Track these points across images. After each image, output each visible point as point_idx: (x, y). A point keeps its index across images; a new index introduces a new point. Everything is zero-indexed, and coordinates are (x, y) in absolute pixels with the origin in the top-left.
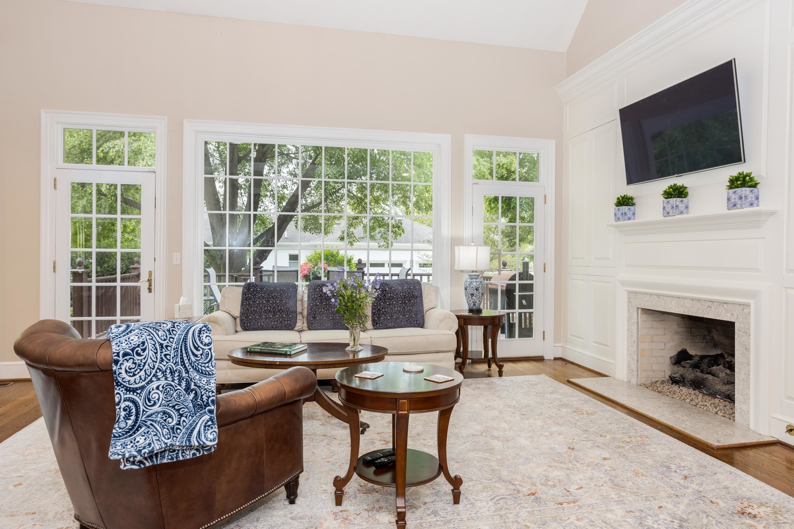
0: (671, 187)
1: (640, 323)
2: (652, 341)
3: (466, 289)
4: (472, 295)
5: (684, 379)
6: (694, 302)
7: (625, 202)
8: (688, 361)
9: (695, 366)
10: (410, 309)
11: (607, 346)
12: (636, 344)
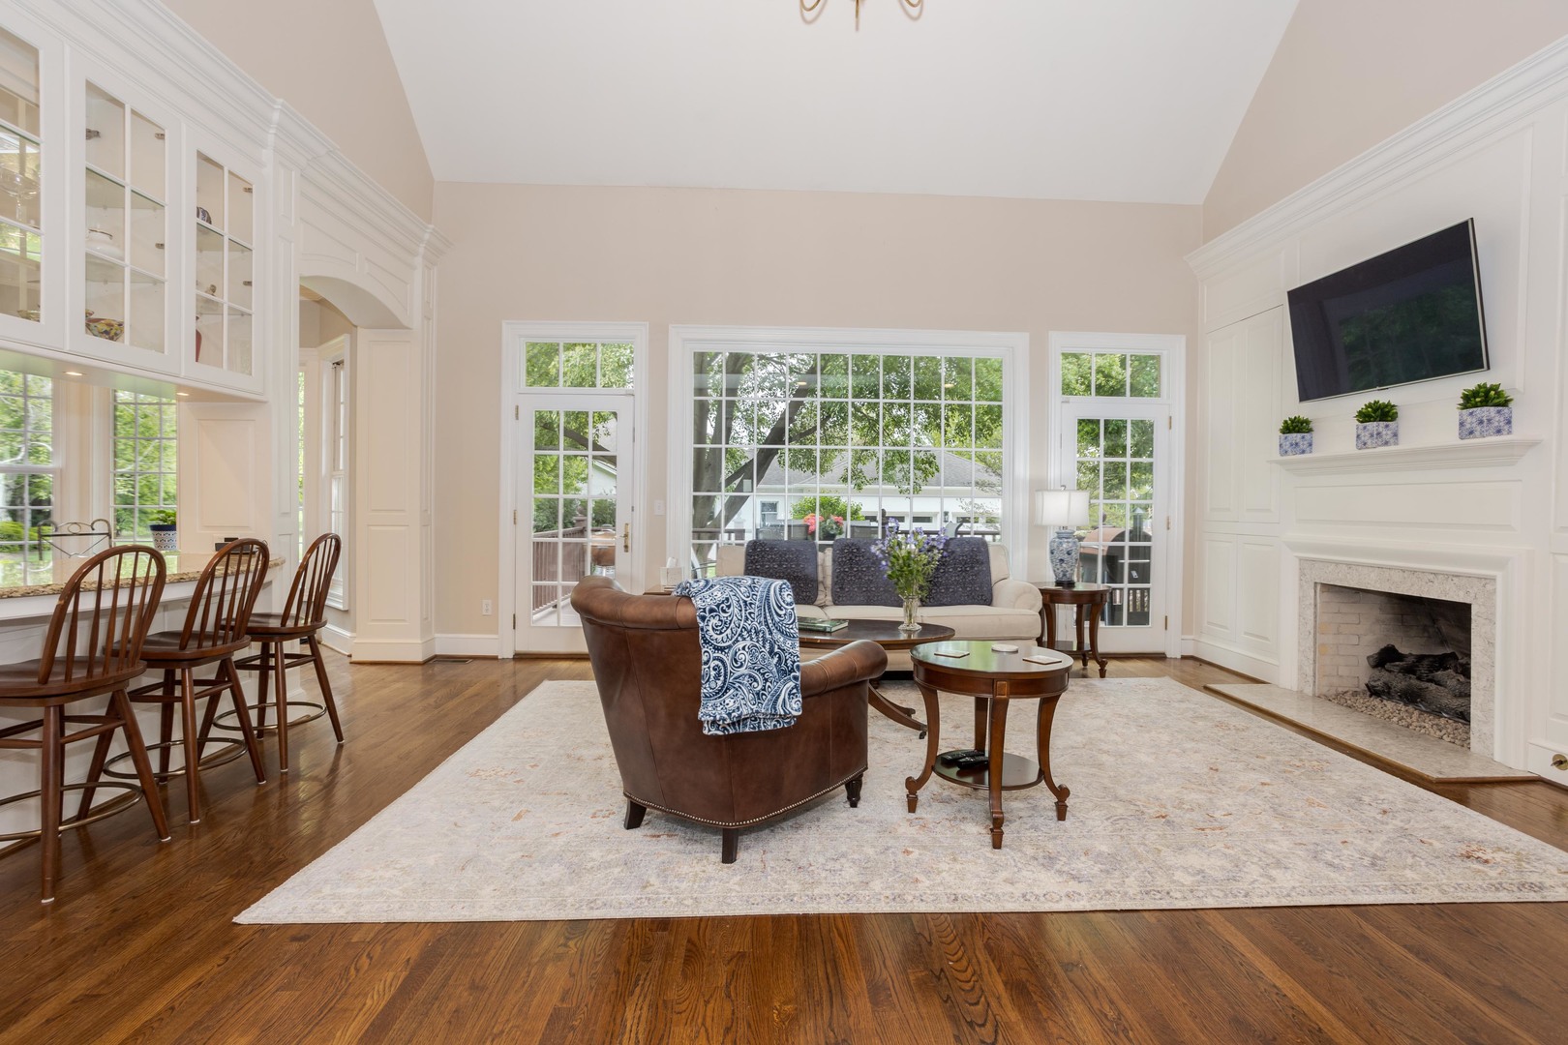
0: (1370, 406)
1: (1318, 605)
2: (1339, 633)
3: (1052, 553)
4: (1062, 560)
5: (1389, 688)
6: (1406, 575)
7: (1296, 427)
8: (1397, 663)
9: (1409, 670)
10: (973, 579)
11: (1266, 639)
12: (1312, 636)
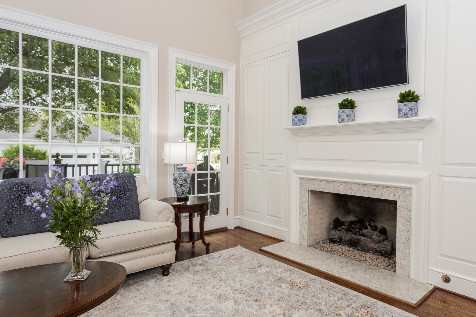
0: (344, 101)
1: (309, 201)
2: (317, 214)
3: (175, 180)
4: (181, 185)
5: (342, 239)
6: (360, 186)
7: (300, 111)
8: (343, 227)
9: (348, 230)
11: (280, 218)
12: (307, 216)
